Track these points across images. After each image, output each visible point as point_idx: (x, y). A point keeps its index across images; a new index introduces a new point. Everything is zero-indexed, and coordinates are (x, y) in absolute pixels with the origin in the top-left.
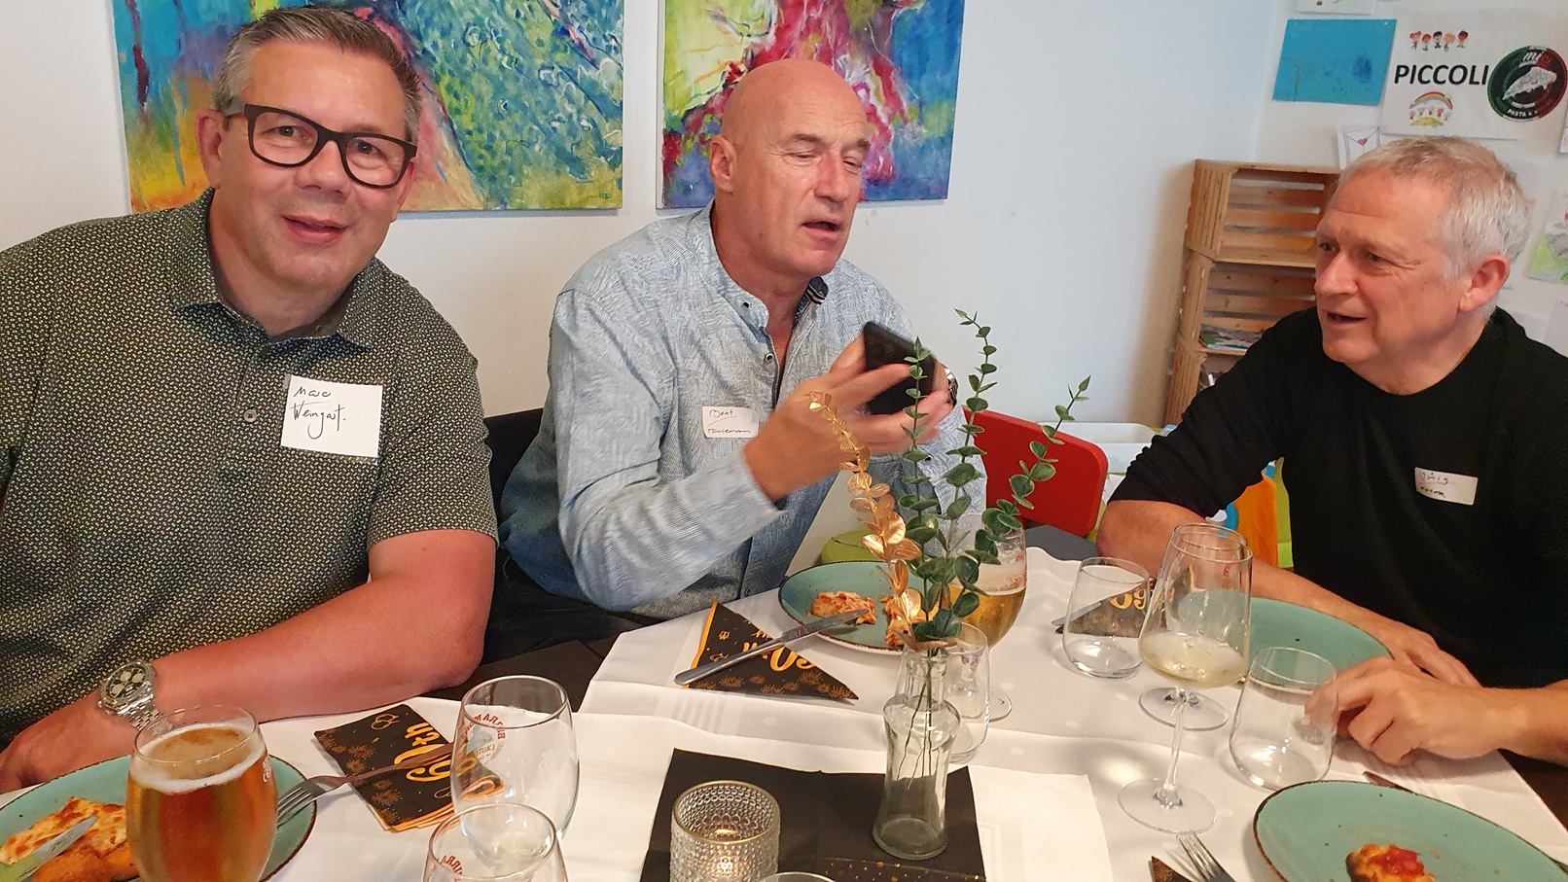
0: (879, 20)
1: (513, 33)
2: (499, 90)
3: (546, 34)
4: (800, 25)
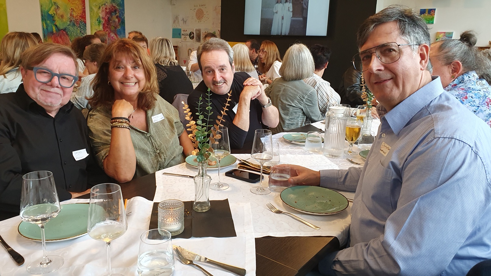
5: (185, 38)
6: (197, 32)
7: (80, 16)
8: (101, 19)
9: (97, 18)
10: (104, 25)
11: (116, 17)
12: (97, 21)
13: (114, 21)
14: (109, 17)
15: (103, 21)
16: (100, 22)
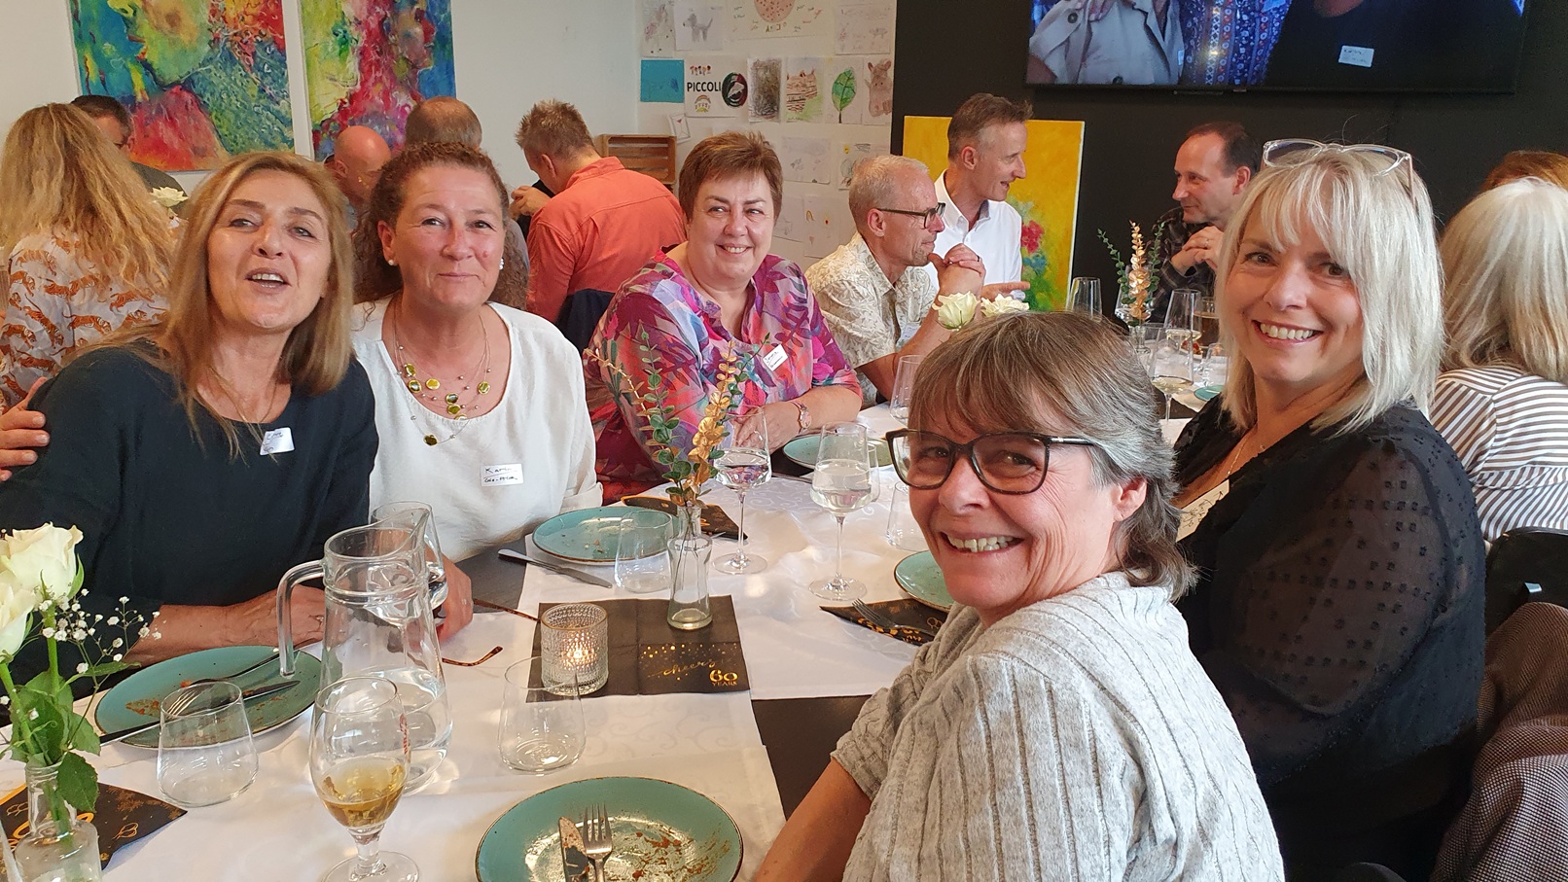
5: (704, 101)
6: (761, 73)
7: (257, 18)
8: (352, 28)
9: (332, 25)
10: (363, 53)
11: (416, 18)
12: (333, 38)
13: (408, 36)
14: (384, 20)
15: (358, 37)
16: (345, 42)
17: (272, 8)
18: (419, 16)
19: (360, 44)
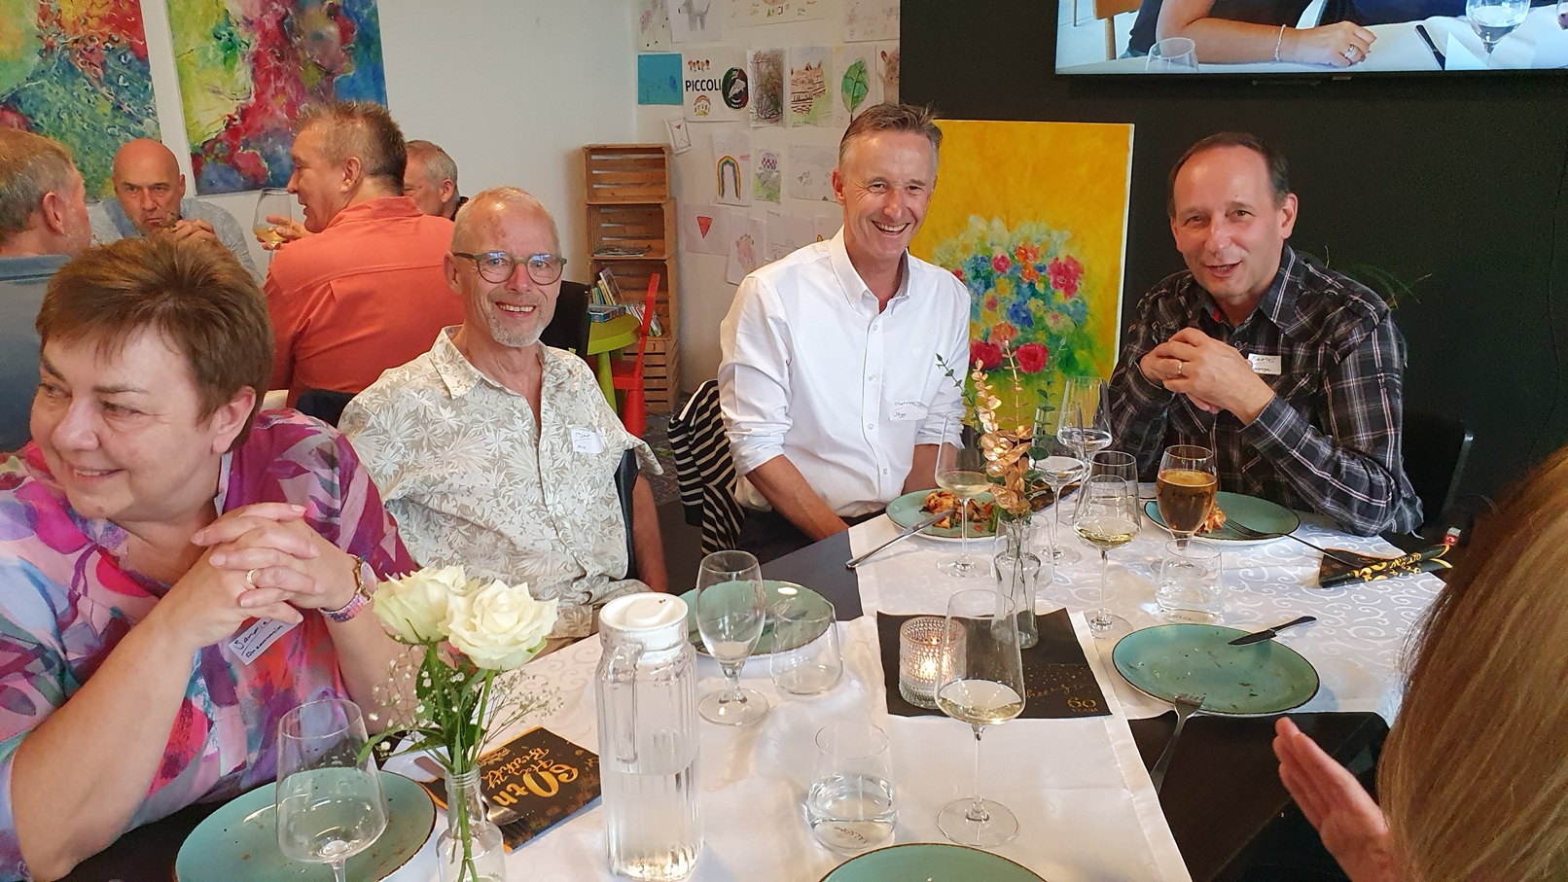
0: (325, 84)
1: (88, 111)
2: (84, 140)
3: (107, 108)
4: (271, 91)
5: (704, 102)
6: (763, 67)
7: (105, 21)
8: (241, 29)
9: (212, 26)
10: (257, 59)
11: (329, 15)
12: (214, 42)
13: (319, 37)
14: (284, 18)
15: (250, 40)
16: (231, 46)
17: (126, 7)
18: (333, 13)
19: (253, 48)
